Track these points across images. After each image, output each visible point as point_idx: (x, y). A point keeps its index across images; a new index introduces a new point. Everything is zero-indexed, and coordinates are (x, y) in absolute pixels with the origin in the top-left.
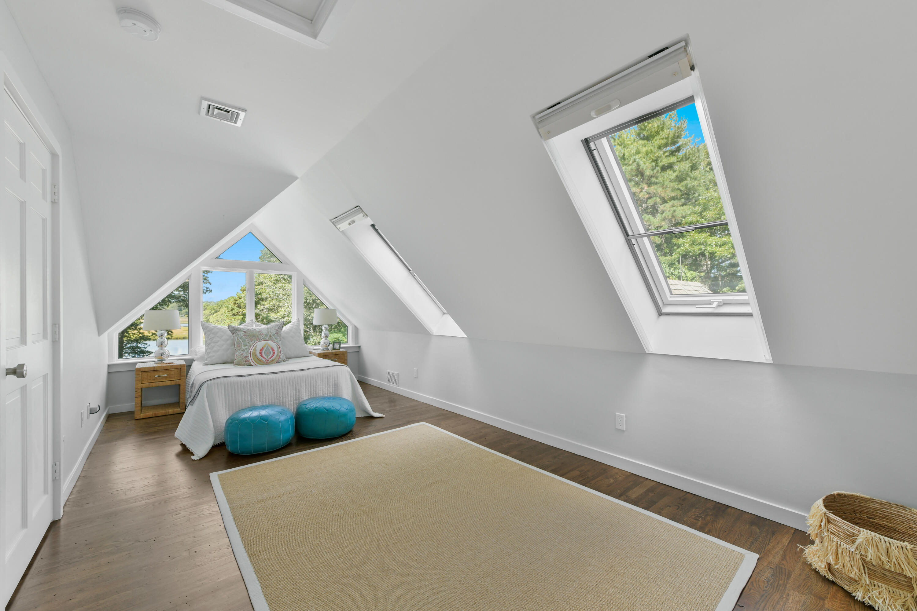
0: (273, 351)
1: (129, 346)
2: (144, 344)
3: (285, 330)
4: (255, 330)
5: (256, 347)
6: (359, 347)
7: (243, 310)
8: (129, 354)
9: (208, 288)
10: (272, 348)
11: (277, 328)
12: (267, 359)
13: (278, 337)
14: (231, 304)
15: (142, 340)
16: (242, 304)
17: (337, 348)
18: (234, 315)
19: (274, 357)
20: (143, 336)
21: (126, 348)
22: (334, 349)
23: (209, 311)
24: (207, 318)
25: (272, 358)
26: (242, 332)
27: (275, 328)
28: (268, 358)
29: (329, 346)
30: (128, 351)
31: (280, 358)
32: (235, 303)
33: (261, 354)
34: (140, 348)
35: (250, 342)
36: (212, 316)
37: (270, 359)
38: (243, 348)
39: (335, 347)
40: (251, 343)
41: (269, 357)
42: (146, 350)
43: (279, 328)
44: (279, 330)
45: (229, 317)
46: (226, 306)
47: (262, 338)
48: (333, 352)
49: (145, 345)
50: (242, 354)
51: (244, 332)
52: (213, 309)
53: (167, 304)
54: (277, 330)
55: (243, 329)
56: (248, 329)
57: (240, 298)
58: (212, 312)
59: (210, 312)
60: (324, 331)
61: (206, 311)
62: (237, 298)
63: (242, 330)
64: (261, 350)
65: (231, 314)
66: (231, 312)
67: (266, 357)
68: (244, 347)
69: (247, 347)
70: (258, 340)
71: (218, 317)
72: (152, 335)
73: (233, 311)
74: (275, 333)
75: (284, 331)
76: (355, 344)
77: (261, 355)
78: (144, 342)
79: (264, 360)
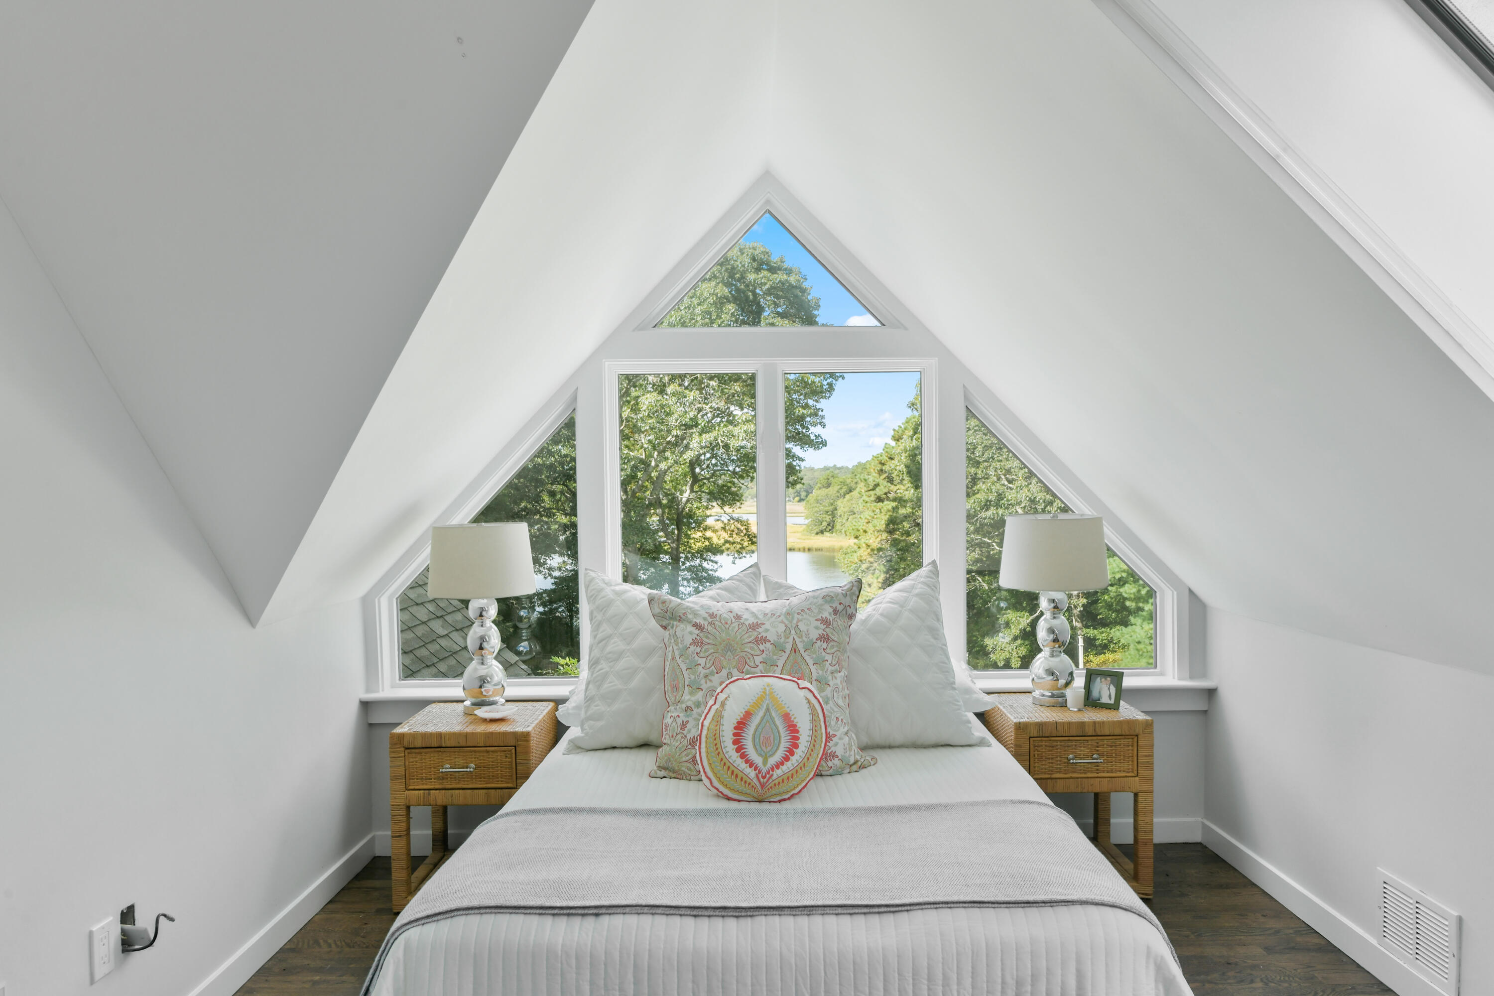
0: (793, 729)
1: (688, 564)
2: (712, 561)
3: (869, 617)
4: (738, 617)
5: (723, 704)
6: (1211, 693)
7: (898, 487)
8: (688, 581)
9: (819, 435)
10: (786, 717)
11: (827, 613)
12: (764, 771)
13: (829, 657)
14: (874, 474)
15: (710, 554)
16: (896, 473)
17: (1105, 700)
18: (879, 500)
19: (794, 759)
20: (711, 545)
21: (684, 570)
22: (1090, 701)
23: (836, 488)
24: (832, 504)
25: (785, 768)
26: (690, 628)
27: (821, 610)
28: (769, 765)
29: (1067, 684)
30: (688, 575)
31: (834, 755)
32: (882, 470)
33: (738, 741)
34: (706, 570)
35: (712, 674)
36: (841, 500)
37: (778, 772)
38: (688, 698)
39: (1095, 694)
40: (716, 679)
41: (772, 761)
42: (716, 574)
43: (836, 612)
44: (840, 622)
45: (868, 504)
46: (862, 477)
47: (758, 659)
48: (1082, 724)
49: (714, 564)
50: (684, 726)
51: (697, 626)
52: (843, 483)
53: (751, 475)
54: (826, 622)
55: (695, 614)
56: (712, 615)
57: (891, 459)
58: (842, 492)
59: (838, 492)
60: (1047, 615)
61: (830, 488)
62: (885, 458)
63: (690, 616)
64: (741, 726)
65: (873, 498)
66: (872, 492)
67: (758, 760)
68: (691, 693)
69: (699, 696)
70: (745, 668)
71: (854, 502)
72: (724, 545)
73: (877, 489)
74: (814, 634)
75: (864, 622)
76: (1192, 677)
77: (738, 750)
78: (712, 558)
79: (752, 773)
